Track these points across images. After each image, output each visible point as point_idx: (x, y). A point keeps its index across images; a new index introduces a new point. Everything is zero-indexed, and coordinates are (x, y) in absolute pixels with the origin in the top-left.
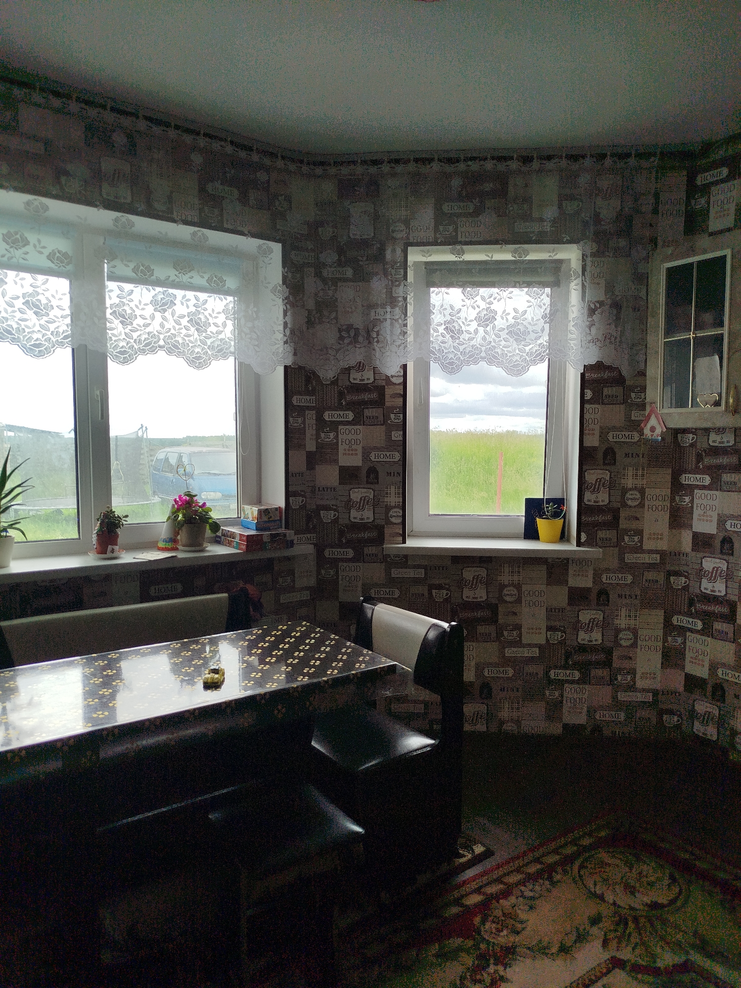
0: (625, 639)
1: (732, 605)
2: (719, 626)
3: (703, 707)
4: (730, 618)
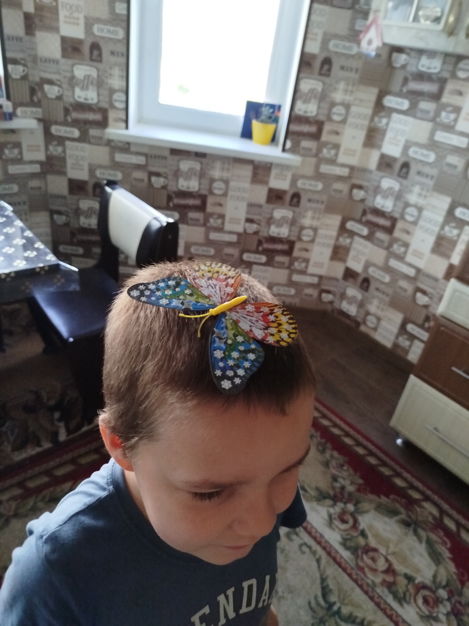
0: (307, 235)
1: (394, 221)
2: (380, 235)
3: (352, 291)
4: (390, 230)
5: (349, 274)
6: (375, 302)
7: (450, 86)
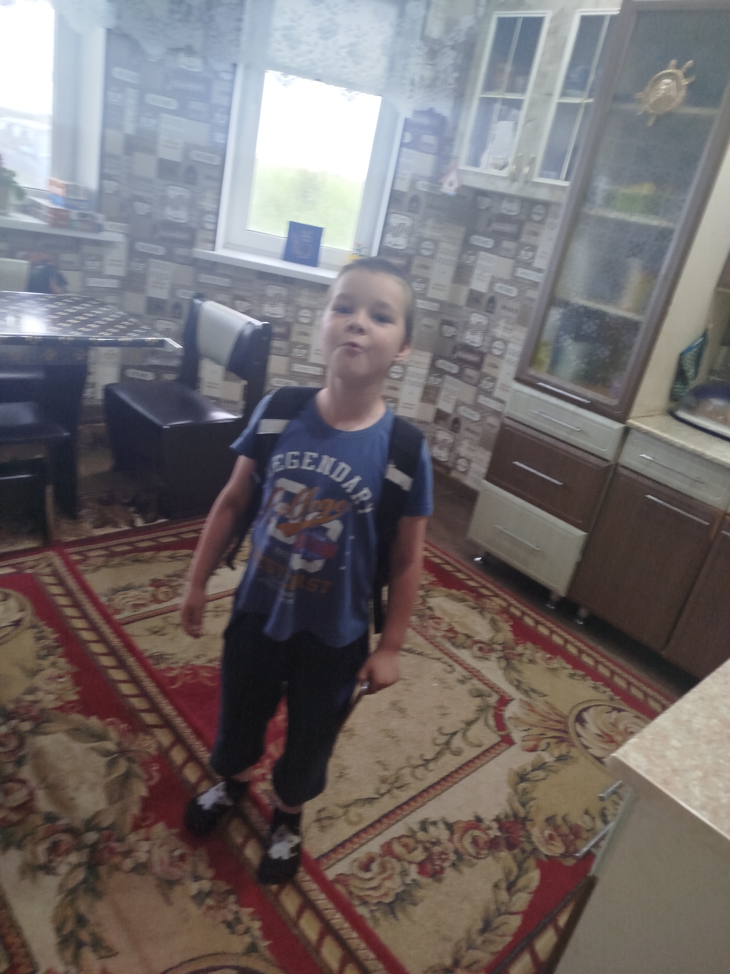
0: (396, 372)
1: (482, 355)
2: (470, 372)
3: (443, 435)
4: (478, 366)
5: (440, 416)
6: (466, 443)
7: (527, 227)
